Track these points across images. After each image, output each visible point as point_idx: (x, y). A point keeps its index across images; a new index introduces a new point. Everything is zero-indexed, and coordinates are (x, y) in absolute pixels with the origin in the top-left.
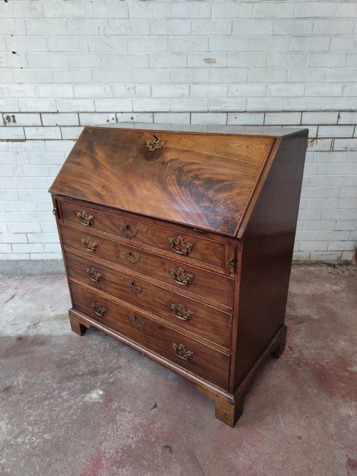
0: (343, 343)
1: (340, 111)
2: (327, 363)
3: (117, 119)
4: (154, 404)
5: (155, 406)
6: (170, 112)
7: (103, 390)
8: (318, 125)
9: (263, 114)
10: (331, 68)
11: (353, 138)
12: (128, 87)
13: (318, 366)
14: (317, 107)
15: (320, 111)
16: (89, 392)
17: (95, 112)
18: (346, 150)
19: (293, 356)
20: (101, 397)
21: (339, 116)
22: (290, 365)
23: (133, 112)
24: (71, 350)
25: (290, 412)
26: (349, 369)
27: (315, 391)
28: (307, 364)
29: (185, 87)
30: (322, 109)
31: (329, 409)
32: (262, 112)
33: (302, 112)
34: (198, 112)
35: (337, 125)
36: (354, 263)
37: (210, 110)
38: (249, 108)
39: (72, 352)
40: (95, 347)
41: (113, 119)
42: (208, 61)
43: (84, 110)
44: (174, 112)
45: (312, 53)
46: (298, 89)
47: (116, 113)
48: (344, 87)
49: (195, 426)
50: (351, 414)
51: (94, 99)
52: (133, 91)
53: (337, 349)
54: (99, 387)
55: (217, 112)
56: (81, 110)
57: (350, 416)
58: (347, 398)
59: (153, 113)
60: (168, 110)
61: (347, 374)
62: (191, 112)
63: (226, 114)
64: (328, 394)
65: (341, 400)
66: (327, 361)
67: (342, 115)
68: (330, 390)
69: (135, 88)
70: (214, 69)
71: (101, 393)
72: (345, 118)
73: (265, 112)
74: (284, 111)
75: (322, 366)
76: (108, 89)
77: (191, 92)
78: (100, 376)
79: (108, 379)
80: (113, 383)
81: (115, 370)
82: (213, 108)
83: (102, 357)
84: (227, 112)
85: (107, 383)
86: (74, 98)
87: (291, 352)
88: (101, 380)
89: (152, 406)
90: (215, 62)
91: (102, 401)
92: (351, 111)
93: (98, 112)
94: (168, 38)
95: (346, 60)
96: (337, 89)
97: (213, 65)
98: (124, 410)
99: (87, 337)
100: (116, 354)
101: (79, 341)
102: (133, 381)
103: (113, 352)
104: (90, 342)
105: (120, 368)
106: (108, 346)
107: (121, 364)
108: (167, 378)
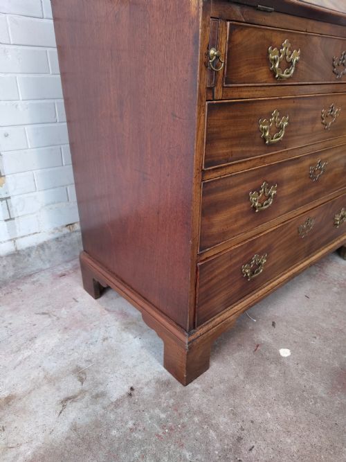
83: (182, 446)
99: (97, 424)
100: (196, 419)
101: (89, 449)
102: (294, 449)
103: (186, 419)
104: (114, 432)
105: (240, 439)
106: (163, 416)
107: (230, 432)
108: (321, 398)
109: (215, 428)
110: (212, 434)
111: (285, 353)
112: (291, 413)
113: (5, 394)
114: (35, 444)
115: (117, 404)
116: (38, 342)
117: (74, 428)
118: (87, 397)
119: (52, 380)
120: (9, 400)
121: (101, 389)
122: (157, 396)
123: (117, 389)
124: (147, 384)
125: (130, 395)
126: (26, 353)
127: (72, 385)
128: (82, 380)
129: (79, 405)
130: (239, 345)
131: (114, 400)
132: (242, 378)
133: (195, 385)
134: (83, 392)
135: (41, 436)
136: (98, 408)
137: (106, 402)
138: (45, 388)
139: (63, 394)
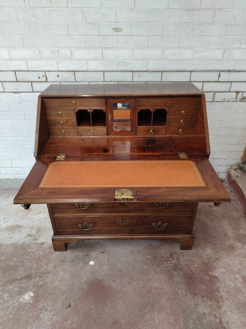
0: (209, 251)
1: (220, 71)
2: (195, 268)
3: (46, 76)
4: (68, 304)
5: (69, 306)
6: (88, 71)
7: (34, 292)
8: (203, 82)
9: (160, 74)
10: (214, 36)
11: (229, 92)
12: (53, 51)
13: (188, 271)
14: (203, 68)
15: (205, 71)
16: (23, 294)
17: (28, 71)
18: (224, 101)
19: (172, 262)
20: (32, 298)
21: (219, 75)
22: (169, 270)
23: (58, 71)
24: (15, 257)
25: (164, 310)
26: (210, 273)
27: (184, 293)
28: (181, 269)
29: (99, 51)
30: (207, 69)
31: (191, 307)
32: (160, 71)
33: (191, 72)
34: (109, 71)
35: (218, 82)
36: (226, 181)
37: (119, 70)
38: (150, 68)
39: (15, 259)
40: (32, 254)
41: (43, 76)
42: (116, 30)
43: (20, 69)
44: (91, 71)
45: (200, 24)
46: (188, 54)
47: (45, 71)
48: (224, 52)
49: (95, 323)
50: (206, 312)
51: (26, 60)
52: (57, 55)
53: (204, 256)
54: (31, 290)
55: (124, 71)
56: (17, 69)
57: (205, 314)
58: (205, 298)
59: (74, 71)
60: (86, 69)
61: (208, 278)
62: (104, 72)
63: (132, 73)
64: (192, 294)
65: (200, 301)
66: (196, 266)
67: (222, 74)
68: (194, 292)
69: (58, 51)
70: (121, 37)
71: (32, 294)
72: (225, 77)
73: (162, 72)
74: (177, 71)
75: (191, 271)
76: (37, 52)
77: (104, 56)
78: (33, 280)
79: (38, 282)
80: (41, 286)
81: (44, 275)
82: (121, 68)
83: (36, 264)
84: (133, 72)
85: (37, 286)
86: (10, 59)
87: (171, 259)
88: (33, 283)
89: (67, 306)
90: (122, 31)
91: (31, 302)
92: (229, 71)
93: (31, 71)
94: (82, 11)
95: (227, 30)
96: (218, 54)
97: (120, 33)
98: (47, 310)
99: (28, 245)
100: (46, 261)
101: (21, 249)
102: (55, 285)
103: (44, 259)
104: (29, 250)
105: (48, 273)
106: (41, 254)
107: (48, 270)
108: (80, 282)
109: (47, 266)
110: (45, 267)
111: (92, 263)
112: (67, 278)
113: (21, 224)
114: (15, 241)
115: (36, 244)
116: (41, 214)
117: (24, 243)
118: (33, 238)
119: (32, 228)
120: (21, 226)
121: (38, 238)
122: (46, 249)
123: (40, 240)
124: (48, 244)
125: (41, 244)
126: (35, 216)
127: (34, 232)
128: (37, 232)
129: (30, 238)
130: (83, 251)
131: (37, 242)
132: (70, 260)
133: (57, 253)
134: (34, 235)
135: (17, 240)
136: (32, 242)
137: (35, 241)
138: (29, 229)
139: (31, 233)
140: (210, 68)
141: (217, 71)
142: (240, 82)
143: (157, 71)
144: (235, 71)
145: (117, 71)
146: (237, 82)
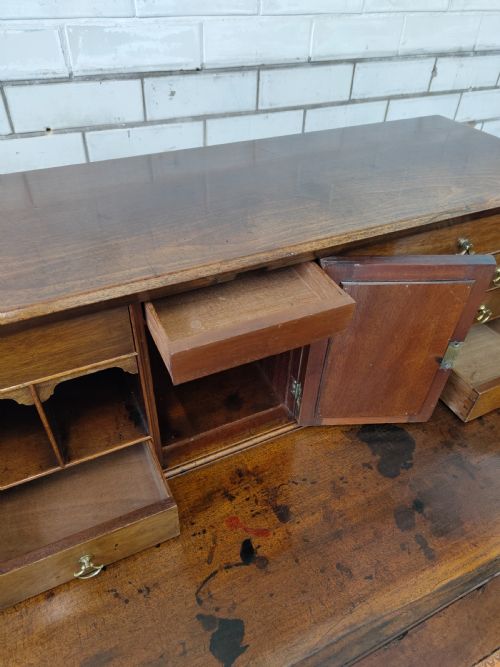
1: (438, 55)
8: (389, 98)
9: (251, 76)
14: (391, 46)
15: (395, 57)
21: (434, 70)
30: (402, 49)
32: (250, 68)
33: (354, 62)
34: (30, 82)
35: (428, 94)
37: (77, 70)
38: (211, 58)
55: (102, 77)
63: (138, 83)
67: (443, 63)
72: (447, 74)
73: (259, 68)
74: (312, 63)
82: (86, 61)
84: (141, 76)
92: (461, 54)
140: (412, 45)
141: (429, 55)
142: (481, 89)
143: (241, 69)
144: (476, 53)
145: (69, 79)
146: (474, 89)
